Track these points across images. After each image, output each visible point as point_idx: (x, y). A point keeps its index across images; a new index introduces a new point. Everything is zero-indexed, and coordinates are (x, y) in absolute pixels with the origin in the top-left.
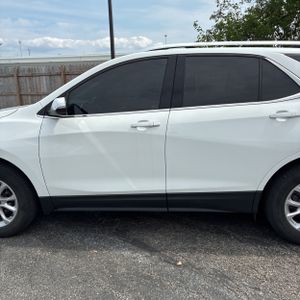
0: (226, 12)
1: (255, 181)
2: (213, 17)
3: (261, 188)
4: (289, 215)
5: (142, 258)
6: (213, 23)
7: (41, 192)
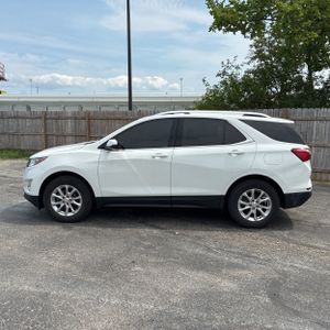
0: (229, 72)
1: (220, 189)
2: (219, 75)
3: (224, 194)
4: (240, 210)
5: (155, 231)
6: (220, 79)
7: (97, 194)
